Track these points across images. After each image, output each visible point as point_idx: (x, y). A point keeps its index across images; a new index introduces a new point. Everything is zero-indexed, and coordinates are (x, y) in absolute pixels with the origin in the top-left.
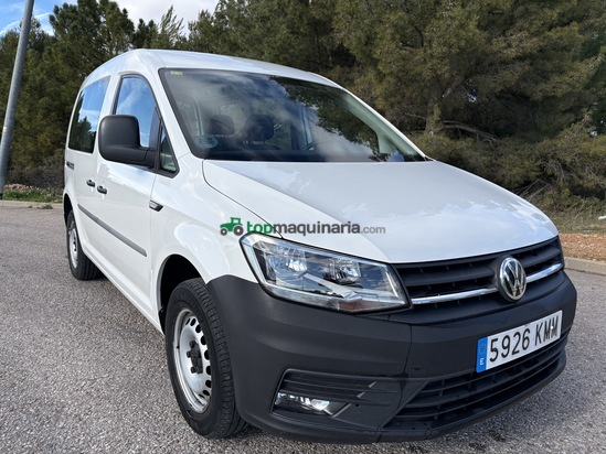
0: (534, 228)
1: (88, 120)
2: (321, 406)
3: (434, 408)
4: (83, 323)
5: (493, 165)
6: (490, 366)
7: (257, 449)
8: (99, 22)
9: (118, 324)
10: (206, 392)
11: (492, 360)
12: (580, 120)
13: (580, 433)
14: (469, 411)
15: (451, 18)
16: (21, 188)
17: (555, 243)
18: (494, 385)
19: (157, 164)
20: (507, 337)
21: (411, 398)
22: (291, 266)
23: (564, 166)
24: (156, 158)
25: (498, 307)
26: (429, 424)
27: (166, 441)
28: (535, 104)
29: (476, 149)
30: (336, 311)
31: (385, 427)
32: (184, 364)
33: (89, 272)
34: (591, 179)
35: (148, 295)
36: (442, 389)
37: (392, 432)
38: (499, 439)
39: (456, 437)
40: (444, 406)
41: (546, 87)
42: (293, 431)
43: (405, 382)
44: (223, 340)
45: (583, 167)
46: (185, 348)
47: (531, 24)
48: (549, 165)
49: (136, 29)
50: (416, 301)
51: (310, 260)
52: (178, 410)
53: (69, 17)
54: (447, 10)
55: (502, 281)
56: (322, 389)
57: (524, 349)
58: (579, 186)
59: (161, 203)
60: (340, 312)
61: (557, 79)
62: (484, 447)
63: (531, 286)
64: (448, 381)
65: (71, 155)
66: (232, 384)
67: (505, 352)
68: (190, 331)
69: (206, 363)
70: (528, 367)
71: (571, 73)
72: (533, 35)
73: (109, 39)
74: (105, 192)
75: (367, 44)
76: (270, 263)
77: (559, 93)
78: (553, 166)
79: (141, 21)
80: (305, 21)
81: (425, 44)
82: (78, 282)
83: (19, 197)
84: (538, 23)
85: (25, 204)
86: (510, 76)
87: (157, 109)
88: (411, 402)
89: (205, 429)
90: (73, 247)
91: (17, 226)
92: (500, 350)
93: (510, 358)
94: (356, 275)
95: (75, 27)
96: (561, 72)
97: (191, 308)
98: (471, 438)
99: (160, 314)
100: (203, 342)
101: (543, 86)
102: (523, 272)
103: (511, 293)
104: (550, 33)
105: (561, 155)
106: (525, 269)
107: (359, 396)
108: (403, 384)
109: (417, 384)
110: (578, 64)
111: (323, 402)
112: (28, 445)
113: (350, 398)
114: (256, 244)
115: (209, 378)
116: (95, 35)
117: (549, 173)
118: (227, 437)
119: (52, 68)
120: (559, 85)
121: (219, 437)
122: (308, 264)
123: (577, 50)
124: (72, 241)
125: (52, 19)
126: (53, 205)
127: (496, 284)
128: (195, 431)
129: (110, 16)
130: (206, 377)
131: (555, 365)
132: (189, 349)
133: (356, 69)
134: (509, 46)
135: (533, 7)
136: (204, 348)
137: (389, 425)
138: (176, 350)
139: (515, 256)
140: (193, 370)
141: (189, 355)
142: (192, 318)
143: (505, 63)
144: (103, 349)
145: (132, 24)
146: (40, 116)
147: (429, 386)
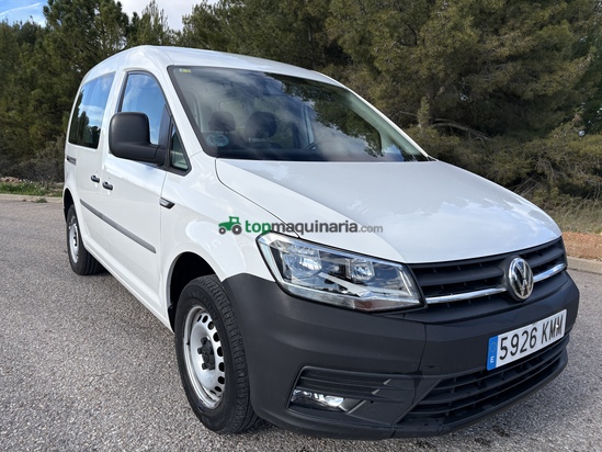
0: (535, 228)
1: (87, 115)
2: (336, 402)
3: (446, 405)
4: (86, 319)
5: (485, 162)
6: (500, 363)
7: (268, 444)
8: (92, 14)
9: (122, 320)
10: (218, 389)
11: (502, 358)
12: (570, 119)
13: (581, 428)
14: (479, 407)
15: (445, 17)
16: (14, 182)
17: (558, 243)
18: (502, 382)
19: (167, 162)
20: (516, 335)
21: (425, 395)
22: (305, 264)
23: (554, 165)
24: (167, 156)
25: (507, 306)
26: (441, 420)
27: (178, 436)
28: (527, 102)
29: (467, 147)
30: (351, 310)
31: (399, 423)
32: (195, 361)
33: (90, 267)
34: (581, 177)
35: (157, 292)
36: (454, 386)
37: (405, 428)
38: (502, 434)
39: (461, 433)
40: (455, 403)
41: (538, 86)
42: (309, 427)
43: (419, 380)
44: (237, 337)
45: (572, 167)
46: (196, 345)
47: (522, 23)
48: (539, 164)
49: (130, 22)
50: (430, 300)
51: (324, 259)
52: (188, 405)
53: (63, 9)
54: (441, 10)
55: (511, 281)
56: (339, 386)
57: (532, 347)
58: (568, 184)
59: (173, 201)
60: (355, 310)
61: (547, 78)
62: (489, 442)
63: (538, 285)
64: (460, 379)
65: (71, 149)
66: (247, 381)
67: (514, 350)
68: (202, 328)
69: (219, 360)
70: (533, 365)
71: (560, 73)
72: (525, 34)
73: (103, 32)
74: (110, 188)
75: (361, 43)
76: (286, 261)
77: (550, 92)
78: (543, 164)
79: (135, 14)
80: (300, 17)
81: (418, 42)
82: (78, 277)
83: (12, 190)
84: (530, 22)
85: (19, 197)
86: (502, 76)
87: (167, 107)
88: (426, 398)
89: (217, 424)
90: (73, 242)
91: (13, 220)
92: (509, 348)
93: (519, 356)
94: (370, 274)
95: (69, 19)
96: (551, 72)
97: (204, 305)
98: (476, 434)
99: (169, 310)
100: (216, 338)
101: (534, 85)
102: (530, 272)
103: (519, 292)
104: (540, 32)
105: (552, 154)
106: (532, 269)
107: (374, 393)
108: (417, 381)
109: (431, 381)
110: (567, 64)
111: (337, 399)
112: (40, 440)
113: (365, 395)
114: (273, 243)
115: (223, 374)
116: (89, 27)
117: (540, 171)
118: (238, 433)
119: (45, 62)
120: (549, 84)
121: (231, 433)
122: (322, 262)
123: (567, 50)
124: (72, 236)
125: (46, 10)
126: (47, 198)
127: (505, 284)
128: (206, 426)
129: (106, 8)
130: (218, 373)
131: (558, 362)
132: (201, 346)
133: (350, 67)
134: (502, 45)
135: (525, 7)
136: (217, 345)
137: (402, 422)
138: (186, 347)
139: (522, 256)
140: (204, 367)
141: (200, 351)
142: (204, 315)
143: (498, 62)
144: (108, 344)
145: (126, 16)
146: (31, 108)
147: (443, 383)
